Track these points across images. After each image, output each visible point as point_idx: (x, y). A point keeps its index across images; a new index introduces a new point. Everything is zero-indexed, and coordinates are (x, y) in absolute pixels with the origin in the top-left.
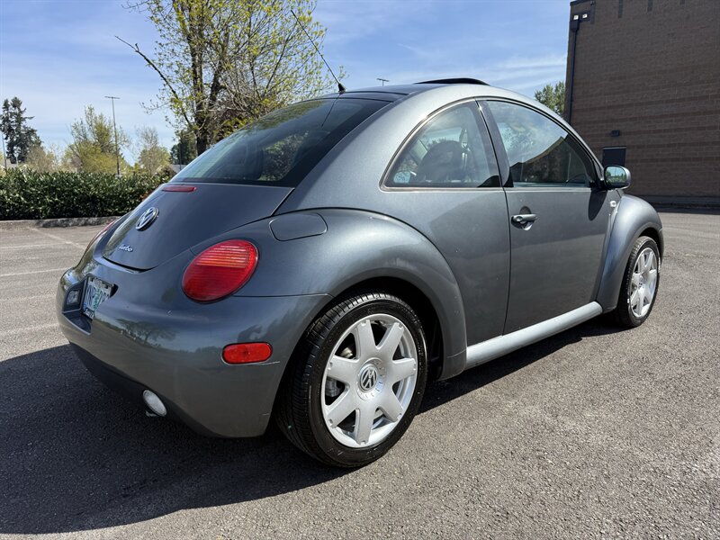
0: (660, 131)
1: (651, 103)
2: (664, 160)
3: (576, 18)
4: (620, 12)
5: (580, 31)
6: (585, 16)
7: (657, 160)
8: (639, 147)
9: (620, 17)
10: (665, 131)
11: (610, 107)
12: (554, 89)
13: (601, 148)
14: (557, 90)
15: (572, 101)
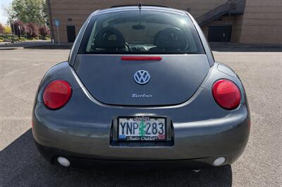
11: (66, 9)
13: (65, 25)
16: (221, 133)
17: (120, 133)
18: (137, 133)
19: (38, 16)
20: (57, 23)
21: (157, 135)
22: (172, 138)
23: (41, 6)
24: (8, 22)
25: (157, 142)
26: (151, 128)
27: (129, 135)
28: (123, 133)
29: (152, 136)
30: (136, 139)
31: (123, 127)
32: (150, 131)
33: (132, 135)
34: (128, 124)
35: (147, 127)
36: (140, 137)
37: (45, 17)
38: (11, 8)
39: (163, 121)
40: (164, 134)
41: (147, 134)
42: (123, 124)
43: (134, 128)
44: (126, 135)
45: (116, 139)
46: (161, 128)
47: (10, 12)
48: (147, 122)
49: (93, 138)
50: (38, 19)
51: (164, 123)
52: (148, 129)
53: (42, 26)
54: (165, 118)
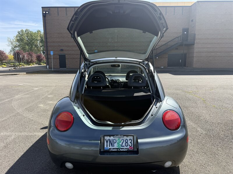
0: (74, 50)
1: (70, 42)
2: (76, 58)
3: (44, 12)
4: (58, 14)
5: (46, 17)
6: (47, 12)
7: (74, 58)
8: (69, 54)
9: (58, 15)
10: (75, 50)
11: (59, 42)
12: (25, 31)
13: (58, 54)
14: (26, 32)
15: (47, 39)
16: (170, 145)
17: (105, 146)
18: (116, 146)
19: (36, 46)
20: (52, 53)
21: (128, 147)
22: (138, 149)
23: (39, 38)
24: (11, 51)
25: (128, 152)
26: (124, 142)
27: (111, 147)
28: (107, 146)
29: (125, 148)
30: (115, 150)
31: (107, 142)
32: (124, 144)
33: (113, 147)
34: (110, 140)
35: (122, 142)
36: (118, 149)
37: (41, 46)
38: (14, 40)
39: (132, 138)
40: (132, 146)
41: (122, 146)
42: (107, 140)
43: (114, 143)
44: (109, 148)
45: (103, 150)
46: (131, 142)
47: (14, 43)
48: (122, 138)
49: (83, 150)
50: (36, 48)
51: (132, 139)
52: (123, 143)
53: (39, 54)
54: (133, 136)
